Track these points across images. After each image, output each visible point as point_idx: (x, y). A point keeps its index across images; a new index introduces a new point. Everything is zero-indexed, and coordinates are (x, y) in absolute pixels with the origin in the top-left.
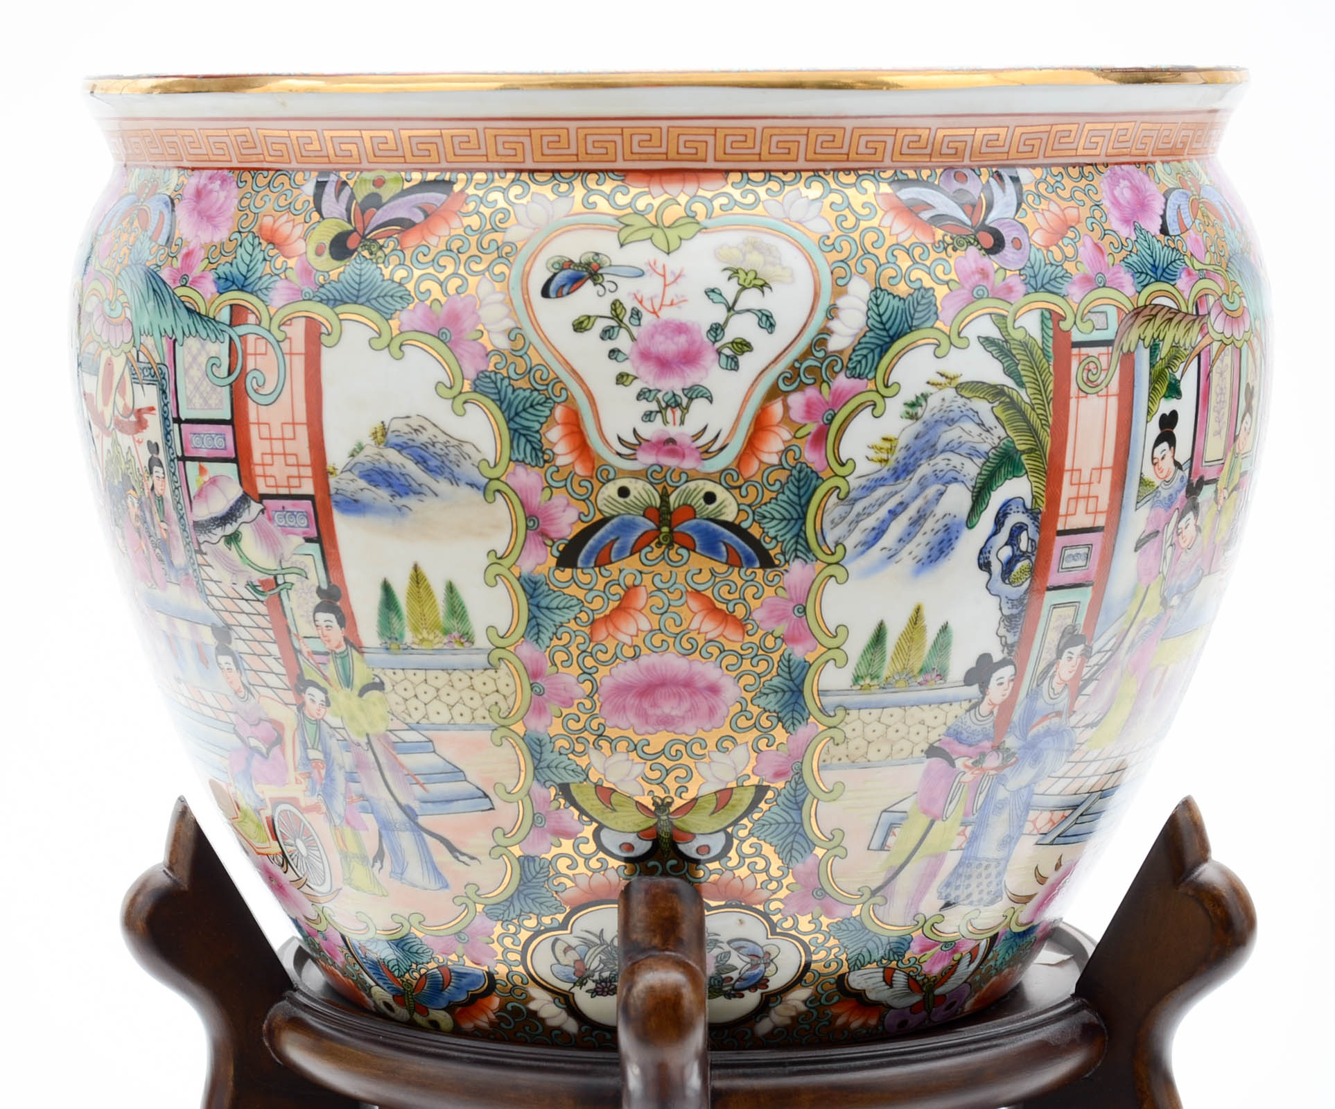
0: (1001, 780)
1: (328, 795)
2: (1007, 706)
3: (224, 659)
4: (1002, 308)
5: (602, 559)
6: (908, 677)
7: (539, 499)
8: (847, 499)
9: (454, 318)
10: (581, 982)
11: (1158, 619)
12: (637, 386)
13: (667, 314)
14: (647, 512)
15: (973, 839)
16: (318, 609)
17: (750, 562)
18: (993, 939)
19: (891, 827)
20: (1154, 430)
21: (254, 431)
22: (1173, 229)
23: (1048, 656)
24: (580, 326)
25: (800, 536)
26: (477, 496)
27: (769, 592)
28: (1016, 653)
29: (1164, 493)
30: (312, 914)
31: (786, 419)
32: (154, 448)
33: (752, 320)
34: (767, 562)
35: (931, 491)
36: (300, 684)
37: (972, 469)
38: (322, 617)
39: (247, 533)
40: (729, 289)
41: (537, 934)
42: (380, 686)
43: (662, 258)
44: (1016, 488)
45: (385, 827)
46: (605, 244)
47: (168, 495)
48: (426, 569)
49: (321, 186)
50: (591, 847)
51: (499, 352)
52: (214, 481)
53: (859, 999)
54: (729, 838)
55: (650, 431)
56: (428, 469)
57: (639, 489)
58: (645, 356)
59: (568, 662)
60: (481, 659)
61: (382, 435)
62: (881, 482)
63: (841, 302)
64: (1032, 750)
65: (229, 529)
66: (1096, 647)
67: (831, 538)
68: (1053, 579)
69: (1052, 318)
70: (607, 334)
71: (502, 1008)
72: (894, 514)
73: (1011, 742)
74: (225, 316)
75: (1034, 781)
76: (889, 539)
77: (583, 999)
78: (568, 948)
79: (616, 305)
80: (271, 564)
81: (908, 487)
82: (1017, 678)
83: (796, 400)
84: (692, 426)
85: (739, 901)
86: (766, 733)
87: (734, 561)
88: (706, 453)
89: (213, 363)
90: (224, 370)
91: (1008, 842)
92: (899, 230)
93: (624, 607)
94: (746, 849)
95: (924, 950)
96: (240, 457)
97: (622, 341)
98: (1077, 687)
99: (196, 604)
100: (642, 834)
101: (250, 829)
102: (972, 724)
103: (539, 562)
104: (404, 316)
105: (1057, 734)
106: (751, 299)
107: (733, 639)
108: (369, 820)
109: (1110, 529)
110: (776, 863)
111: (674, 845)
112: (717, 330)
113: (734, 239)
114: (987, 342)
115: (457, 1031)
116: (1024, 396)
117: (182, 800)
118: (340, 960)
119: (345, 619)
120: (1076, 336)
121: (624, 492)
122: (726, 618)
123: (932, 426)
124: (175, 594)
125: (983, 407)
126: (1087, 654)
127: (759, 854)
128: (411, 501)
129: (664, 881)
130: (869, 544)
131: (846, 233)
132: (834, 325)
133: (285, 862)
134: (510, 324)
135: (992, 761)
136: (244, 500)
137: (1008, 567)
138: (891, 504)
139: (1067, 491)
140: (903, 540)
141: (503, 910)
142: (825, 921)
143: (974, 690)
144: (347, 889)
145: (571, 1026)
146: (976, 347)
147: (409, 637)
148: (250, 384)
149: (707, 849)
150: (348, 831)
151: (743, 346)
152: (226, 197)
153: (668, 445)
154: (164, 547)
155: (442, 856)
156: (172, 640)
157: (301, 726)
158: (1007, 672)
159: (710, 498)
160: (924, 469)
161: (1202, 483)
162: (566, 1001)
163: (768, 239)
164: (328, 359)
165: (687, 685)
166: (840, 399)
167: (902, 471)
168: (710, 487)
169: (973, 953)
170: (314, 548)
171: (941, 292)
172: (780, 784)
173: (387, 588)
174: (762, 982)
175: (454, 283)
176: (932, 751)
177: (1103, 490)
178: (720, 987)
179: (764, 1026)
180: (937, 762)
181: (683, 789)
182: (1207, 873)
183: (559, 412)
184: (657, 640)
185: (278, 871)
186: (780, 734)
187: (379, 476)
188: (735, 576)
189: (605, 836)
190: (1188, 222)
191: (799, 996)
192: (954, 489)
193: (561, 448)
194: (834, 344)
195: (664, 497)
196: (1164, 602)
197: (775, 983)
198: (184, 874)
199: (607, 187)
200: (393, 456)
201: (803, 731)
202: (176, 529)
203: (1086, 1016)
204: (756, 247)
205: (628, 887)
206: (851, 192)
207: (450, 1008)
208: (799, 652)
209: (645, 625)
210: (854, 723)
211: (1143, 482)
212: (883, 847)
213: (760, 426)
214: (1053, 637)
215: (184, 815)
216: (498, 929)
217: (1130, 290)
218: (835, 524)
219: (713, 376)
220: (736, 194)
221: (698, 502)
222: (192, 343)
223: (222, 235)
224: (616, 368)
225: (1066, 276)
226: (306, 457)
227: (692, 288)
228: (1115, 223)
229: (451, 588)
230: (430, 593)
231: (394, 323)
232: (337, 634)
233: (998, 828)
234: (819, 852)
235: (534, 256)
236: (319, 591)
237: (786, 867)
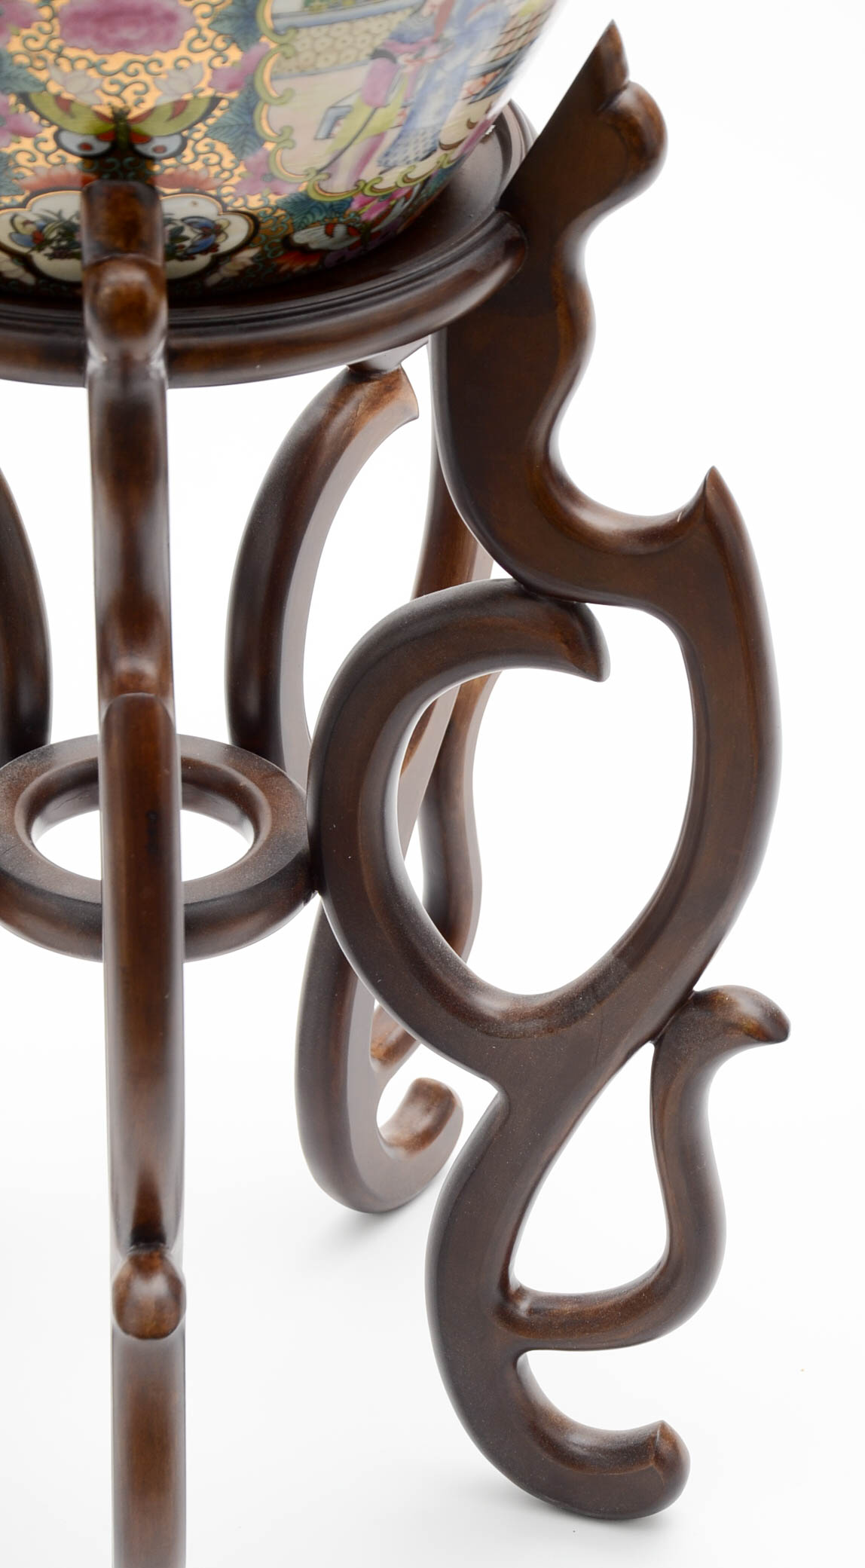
0: (439, 65)
10: (39, 247)
15: (411, 116)
18: (426, 182)
19: (336, 121)
50: (51, 145)
53: (302, 250)
54: (185, 139)
64: (469, 35)
73: (449, 32)
75: (468, 59)
77: (40, 259)
78: (27, 222)
85: (192, 187)
86: (220, 53)
91: (445, 109)
94: (201, 147)
95: (363, 205)
100: (101, 137)
102: (414, 25)
105: (493, 15)
110: (228, 157)
111: (131, 146)
127: (212, 151)
135: (432, 52)
142: (273, 198)
145: (29, 279)
149: (159, 149)
162: (25, 261)
165: (144, 15)
169: (407, 196)
172: (234, 95)
174: (214, 247)
176: (377, 54)
178: (177, 251)
179: (214, 279)
180: (382, 63)
181: (139, 102)
182: (626, 99)
186: (234, 53)
189: (65, 137)
191: (246, 255)
197: (225, 248)
201: (255, 50)
203: (508, 230)
205: (89, 185)
210: (303, 41)
212: (329, 136)
233: (436, 101)
234: (269, 146)
237: (238, 160)
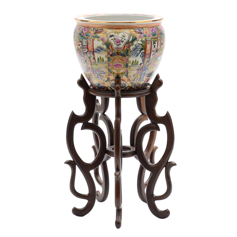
0: (143, 72)
1: (93, 73)
2: (143, 66)
3: (86, 63)
4: (142, 38)
5: (113, 56)
6: (135, 64)
7: (109, 52)
8: (131, 52)
9: (103, 39)
10: (112, 87)
11: (154, 60)
12: (116, 44)
13: (118, 39)
14: (117, 53)
15: (141, 76)
16: (93, 59)
17: (124, 56)
18: (143, 84)
19: (134, 75)
20: (154, 46)
21: (89, 46)
22: (155, 32)
23: (146, 63)
24: (112, 40)
25: (127, 54)
26: (105, 51)
27: (125, 58)
28: (143, 63)
29: (154, 51)
30: (92, 82)
31: (126, 46)
32: (81, 47)
33: (124, 39)
34: (125, 56)
35: (137, 51)
36: (92, 65)
37: (140, 50)
38: (93, 60)
39: (88, 53)
40: (122, 37)
41: (109, 83)
42: (97, 65)
43: (117, 35)
44: (143, 51)
45: (98, 75)
46: (114, 34)
47: (82, 50)
48: (101, 57)
49: (93, 29)
50: (112, 77)
51: (106, 41)
52: (85, 50)
53: (132, 88)
54: (123, 76)
55: (117, 47)
56: (101, 49)
57: (116, 51)
58: (116, 42)
59: (111, 63)
60: (105, 63)
61: (98, 47)
62: (133, 51)
63: (130, 38)
64: (145, 70)
65: (87, 53)
66: (150, 62)
67: (130, 55)
68: (146, 57)
69: (145, 39)
70: (114, 40)
71: (106, 89)
72: (134, 53)
73: (143, 69)
74: (86, 38)
75: (145, 72)
76: (134, 55)
77: (112, 88)
78: (111, 84)
79: (114, 38)
80: (90, 56)
81: (135, 51)
82: (144, 64)
83: (127, 45)
84: (120, 47)
85: (123, 80)
86: (125, 68)
87: (123, 56)
88: (121, 49)
89: (86, 41)
90: (86, 42)
91: (143, 77)
92: (134, 33)
93: (115, 59)
94: (124, 77)
95: (137, 85)
96: (88, 48)
97: (115, 41)
98: (148, 65)
99: (84, 59)
100: (116, 76)
101: (87, 75)
102: (140, 68)
103: (109, 56)
104: (100, 39)
105: (147, 69)
106: (124, 38)
107: (123, 62)
108: (96, 75)
109: (150, 54)
110: (126, 78)
111: (118, 76)
112: (121, 40)
113: (123, 33)
114: (141, 41)
115: (103, 90)
116: (143, 44)
117: (82, 74)
118: (94, 86)
119: (95, 60)
120: (147, 40)
121: (115, 51)
122: (122, 60)
123: (137, 47)
124: (82, 58)
125: (140, 45)
126: (149, 63)
127: (125, 77)
128: (100, 52)
129: (118, 79)
130: (132, 55)
131: (131, 33)
132: (130, 40)
133: (90, 78)
134: (107, 39)
135: (142, 70)
136: (88, 51)
137: (142, 57)
138: (134, 52)
139: (147, 51)
140: (135, 55)
141: (106, 81)
142: (130, 82)
143: (140, 65)
144: (95, 80)
145: (111, 90)
146: (140, 41)
147: (100, 61)
148: (88, 43)
149: (121, 77)
150: (95, 75)
151: (123, 41)
152: (87, 29)
153: (118, 48)
154: (81, 54)
155: (102, 77)
156: (82, 61)
157: (92, 68)
158: (143, 64)
159: (121, 52)
160: (136, 50)
161: (158, 50)
162: (111, 88)
163: (125, 33)
164: (94, 41)
165: (119, 65)
166: (130, 45)
167: (135, 50)
168: (121, 51)
169: (141, 85)
170: (93, 55)
171: (137, 37)
172: (126, 72)
173: (98, 58)
174: (125, 87)
175: (103, 36)
176: (137, 70)
177: (150, 51)
178: (122, 87)
179: (125, 90)
180: (138, 71)
181: (119, 73)
182: (159, 79)
183: (110, 46)
184: (117, 62)
185: (89, 79)
186: (126, 68)
187: (98, 50)
188: (123, 57)
189: (114, 76)
190: (157, 31)
191: (128, 88)
192: (138, 51)
193: (110, 48)
194: (130, 41)
195: (118, 52)
196: (155, 59)
197: (126, 87)
198: (82, 79)
199: (114, 30)
200: (99, 48)
201: (128, 68)
202: (82, 53)
203: (150, 90)
204: (124, 34)
205: (115, 79)
206: (131, 30)
207: (102, 89)
208: (127, 62)
209: (116, 61)
210: (131, 68)
211: (153, 50)
212: (134, 77)
213: (124, 47)
214: (146, 62)
215: (82, 75)
216: (106, 83)
217: (151, 37)
218: (130, 54)
219: (121, 43)
220: (123, 30)
221: (120, 52)
222: (84, 40)
223: (86, 32)
224: (114, 43)
225: (147, 36)
226: (92, 48)
227: (120, 37)
228: (151, 32)
229: (103, 58)
230: (101, 58)
231: (99, 39)
232: (94, 61)
233: (143, 75)
234: (129, 77)
235: (109, 35)
236: (93, 58)
237: (127, 78)
